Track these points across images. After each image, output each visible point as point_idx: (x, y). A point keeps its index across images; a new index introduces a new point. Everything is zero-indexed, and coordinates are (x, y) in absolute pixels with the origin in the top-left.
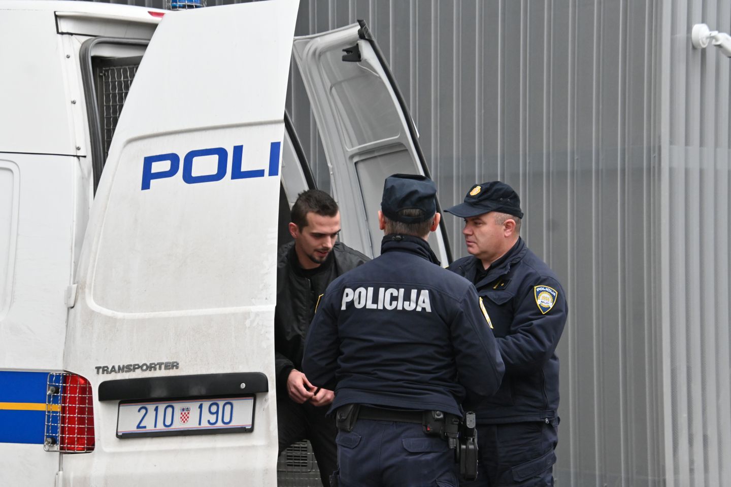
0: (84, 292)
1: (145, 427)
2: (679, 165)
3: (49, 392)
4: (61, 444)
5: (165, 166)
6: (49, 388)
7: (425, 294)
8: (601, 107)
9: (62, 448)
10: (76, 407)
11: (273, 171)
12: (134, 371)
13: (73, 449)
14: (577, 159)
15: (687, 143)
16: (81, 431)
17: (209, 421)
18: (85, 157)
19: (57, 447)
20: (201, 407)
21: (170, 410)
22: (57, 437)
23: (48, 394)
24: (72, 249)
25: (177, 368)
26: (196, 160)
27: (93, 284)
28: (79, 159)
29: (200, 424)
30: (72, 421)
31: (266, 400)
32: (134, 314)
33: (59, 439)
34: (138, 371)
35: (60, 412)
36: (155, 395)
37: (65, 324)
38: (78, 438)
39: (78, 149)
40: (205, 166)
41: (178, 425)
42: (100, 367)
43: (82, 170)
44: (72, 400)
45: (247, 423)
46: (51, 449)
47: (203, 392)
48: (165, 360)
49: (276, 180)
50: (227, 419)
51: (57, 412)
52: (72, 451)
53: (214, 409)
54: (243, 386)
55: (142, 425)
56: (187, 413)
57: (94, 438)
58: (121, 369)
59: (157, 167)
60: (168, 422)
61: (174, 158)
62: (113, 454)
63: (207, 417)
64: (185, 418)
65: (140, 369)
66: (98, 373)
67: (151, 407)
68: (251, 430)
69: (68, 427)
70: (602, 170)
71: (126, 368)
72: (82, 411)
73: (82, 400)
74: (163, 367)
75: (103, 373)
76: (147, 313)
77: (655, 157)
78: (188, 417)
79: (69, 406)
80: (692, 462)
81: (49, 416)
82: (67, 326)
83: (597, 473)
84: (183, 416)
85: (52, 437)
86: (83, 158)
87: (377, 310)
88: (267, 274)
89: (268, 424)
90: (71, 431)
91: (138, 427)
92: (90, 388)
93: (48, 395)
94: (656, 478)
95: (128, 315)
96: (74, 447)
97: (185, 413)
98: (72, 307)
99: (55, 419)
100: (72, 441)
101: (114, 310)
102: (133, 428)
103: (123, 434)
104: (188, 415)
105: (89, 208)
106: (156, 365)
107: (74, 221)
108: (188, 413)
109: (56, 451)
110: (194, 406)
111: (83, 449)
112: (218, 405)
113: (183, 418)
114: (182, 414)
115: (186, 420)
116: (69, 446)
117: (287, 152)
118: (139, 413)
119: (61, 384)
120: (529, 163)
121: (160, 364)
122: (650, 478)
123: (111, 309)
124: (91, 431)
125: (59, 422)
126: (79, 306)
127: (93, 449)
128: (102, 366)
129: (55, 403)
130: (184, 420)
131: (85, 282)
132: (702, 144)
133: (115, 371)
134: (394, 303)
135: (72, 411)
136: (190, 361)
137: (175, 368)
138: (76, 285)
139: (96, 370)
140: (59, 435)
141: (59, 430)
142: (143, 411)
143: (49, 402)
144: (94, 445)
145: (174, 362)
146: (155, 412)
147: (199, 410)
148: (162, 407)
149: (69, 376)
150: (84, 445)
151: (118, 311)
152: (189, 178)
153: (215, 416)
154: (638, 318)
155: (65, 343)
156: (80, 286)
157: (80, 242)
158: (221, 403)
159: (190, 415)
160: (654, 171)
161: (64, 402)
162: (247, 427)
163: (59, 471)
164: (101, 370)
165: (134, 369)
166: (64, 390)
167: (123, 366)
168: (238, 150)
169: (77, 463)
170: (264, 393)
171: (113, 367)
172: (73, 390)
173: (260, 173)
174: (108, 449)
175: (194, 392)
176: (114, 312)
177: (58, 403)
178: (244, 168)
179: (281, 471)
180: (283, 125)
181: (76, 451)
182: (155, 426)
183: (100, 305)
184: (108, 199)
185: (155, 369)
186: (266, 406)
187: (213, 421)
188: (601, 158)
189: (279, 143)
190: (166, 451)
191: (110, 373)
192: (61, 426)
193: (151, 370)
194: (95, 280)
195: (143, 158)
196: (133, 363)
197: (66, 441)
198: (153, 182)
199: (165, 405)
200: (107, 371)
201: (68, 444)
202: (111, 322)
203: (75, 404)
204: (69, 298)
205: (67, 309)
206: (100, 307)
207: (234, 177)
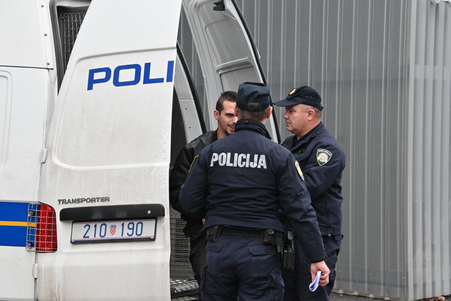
0: (51, 154)
1: (88, 237)
2: (421, 78)
3: (29, 215)
4: (36, 247)
5: (102, 75)
6: (29, 212)
7: (263, 157)
8: (373, 40)
9: (37, 250)
10: (46, 224)
11: (169, 79)
12: (82, 202)
13: (44, 250)
14: (357, 73)
15: (426, 63)
16: (49, 239)
17: (128, 234)
19: (34, 249)
20: (123, 225)
21: (104, 227)
23: (28, 216)
24: (44, 127)
25: (109, 201)
26: (122, 72)
27: (57, 149)
28: (49, 70)
29: (122, 235)
30: (43, 232)
31: (163, 221)
32: (82, 167)
33: (35, 244)
34: (85, 203)
35: (36, 227)
36: (95, 217)
38: (47, 243)
39: (48, 64)
40: (127, 75)
41: (109, 236)
42: (61, 200)
43: (50, 78)
44: (44, 220)
45: (151, 235)
46: (30, 250)
47: (125, 216)
48: (101, 196)
49: (171, 84)
50: (139, 233)
51: (34, 227)
53: (131, 226)
54: (149, 212)
55: (86, 236)
56: (114, 229)
57: (57, 244)
58: (74, 201)
59: (97, 76)
60: (103, 234)
61: (107, 70)
62: (69, 254)
63: (127, 231)
64: (113, 231)
65: (86, 201)
66: (60, 203)
67: (92, 225)
68: (154, 240)
69: (41, 237)
70: (373, 80)
71: (77, 201)
72: (49, 227)
74: (100, 200)
75: (63, 204)
76: (90, 167)
77: (405, 72)
78: (115, 231)
79: (41, 224)
80: (424, 261)
81: (29, 230)
82: (40, 174)
83: (366, 267)
84: (112, 230)
85: (31, 243)
86: (51, 70)
87: (233, 167)
88: (164, 143)
89: (164, 235)
90: (43, 239)
91: (84, 237)
92: (55, 213)
93: (29, 217)
94: (402, 271)
95: (78, 168)
97: (113, 229)
98: (44, 163)
99: (33, 232)
100: (43, 245)
102: (81, 238)
103: (75, 241)
104: (115, 230)
105: (55, 101)
106: (95, 199)
107: (45, 109)
108: (115, 229)
109: (33, 251)
110: (118, 224)
111: (50, 250)
112: (133, 224)
113: (112, 231)
114: (111, 229)
115: (114, 233)
116: (41, 248)
117: (178, 67)
118: (85, 229)
119: (36, 210)
120: (328, 75)
121: (98, 199)
122: (398, 271)
123: (68, 164)
124: (55, 239)
125: (36, 233)
126: (48, 162)
127: (56, 250)
128: (62, 199)
129: (33, 222)
130: (113, 233)
131: (52, 147)
132: (435, 64)
133: (70, 202)
134: (244, 163)
135: (43, 226)
136: (117, 197)
137: (107, 201)
138: (46, 149)
139: (58, 202)
140: (35, 241)
141: (35, 238)
142: (87, 227)
143: (29, 221)
144: (57, 247)
145: (107, 197)
146: (94, 228)
147: (122, 227)
148: (99, 225)
149: (42, 205)
150: (50, 247)
151: (72, 166)
152: (117, 83)
153: (132, 230)
154: (393, 171)
155: (39, 185)
156: (49, 150)
157: (49, 123)
158: (135, 223)
159: (116, 230)
160: (405, 81)
161: (39, 221)
162: (151, 238)
163: (35, 263)
164: (61, 202)
165: (82, 201)
166: (39, 214)
167: (75, 199)
168: (148, 66)
169: (46, 258)
170: (162, 217)
171: (69, 200)
172: (44, 214)
173: (161, 80)
174: (65, 251)
175: (119, 215)
176: (69, 166)
177: (35, 222)
178: (151, 77)
179: (172, 265)
180: (176, 50)
181: (46, 251)
182: (95, 237)
183: (61, 162)
184: (67, 95)
185: (95, 201)
186: (163, 225)
187: (130, 233)
188: (372, 73)
189: (173, 62)
190: (102, 252)
191: (67, 204)
192: (37, 236)
193: (92, 202)
194: (58, 146)
195: (89, 70)
196: (81, 198)
197: (40, 245)
198: (95, 86)
199: (101, 224)
200: (65, 202)
201: (41, 247)
202: (68, 172)
203: (46, 223)
204: (42, 157)
205: (40, 164)
206: (61, 163)
207: (145, 83)
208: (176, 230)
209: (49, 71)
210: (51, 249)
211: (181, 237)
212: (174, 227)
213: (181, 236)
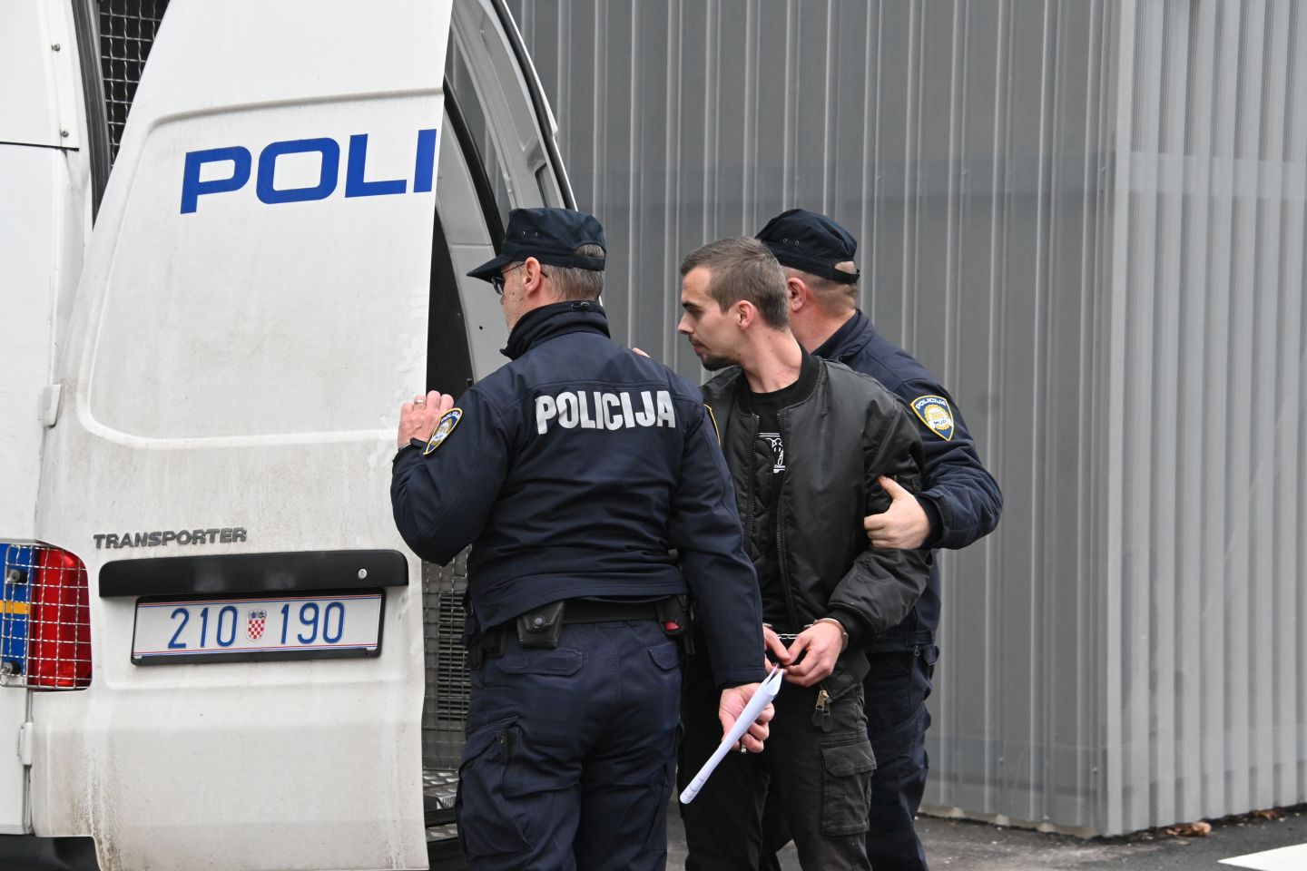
0: (73, 399)
1: (183, 646)
2: (1147, 188)
3: (7, 580)
4: (29, 674)
5: (225, 170)
6: (8, 572)
7: (664, 397)
8: (1010, 79)
9: (31, 681)
10: (57, 607)
11: (422, 184)
12: (165, 544)
13: (52, 683)
14: (966, 175)
15: (1162, 148)
16: (67, 651)
17: (300, 637)
18: (76, 150)
19: (22, 679)
20: (285, 611)
21: (229, 616)
22: (22, 660)
23: (6, 582)
24: (51, 319)
25: (244, 539)
26: (282, 161)
27: (90, 384)
28: (66, 153)
29: (283, 641)
30: (49, 631)
31: (404, 600)
32: (164, 440)
33: (26, 664)
34: (173, 544)
35: (28, 616)
36: (202, 587)
37: (38, 458)
38: (61, 663)
39: (65, 135)
40: (298, 171)
41: (244, 643)
42: (102, 536)
43: (71, 175)
44: (51, 595)
45: (370, 641)
46: (10, 683)
47: (291, 583)
48: (221, 526)
49: (429, 199)
50: (332, 634)
51: (22, 616)
52: (50, 686)
53: (309, 614)
54: (363, 573)
55: (178, 641)
56: (260, 622)
57: (90, 664)
58: (141, 540)
59: (210, 171)
60: (226, 637)
61: (240, 156)
62: (125, 693)
63: (297, 629)
64: (256, 629)
65: (175, 540)
66: (99, 546)
67: (195, 610)
68: (376, 654)
69: (43, 643)
70: (1009, 195)
71: (150, 539)
72: (68, 615)
73: (69, 597)
74: (218, 537)
75: (108, 547)
76: (187, 440)
77: (1104, 172)
78: (262, 629)
79: (44, 606)
80: (1153, 720)
81: (7, 623)
82: (42, 460)
83: (987, 738)
84: (253, 626)
85: (13, 661)
86: (73, 152)
87: (596, 431)
88: (408, 371)
89: (408, 642)
90: (49, 650)
91: (172, 645)
92: (84, 574)
93: (8, 585)
94: (1091, 748)
95: (154, 443)
96: (54, 680)
97: (257, 622)
98: (53, 426)
99: (19, 629)
100: (49, 669)
101: (130, 433)
102: (161, 648)
103: (143, 657)
104: (262, 626)
105: (84, 245)
106: (204, 534)
107: (56, 269)
108: (263, 622)
109: (20, 686)
110: (273, 609)
111: (70, 683)
112: (316, 608)
113: (253, 629)
114: (251, 622)
115: (258, 633)
116: (44, 677)
117: (446, 148)
118: (173, 620)
119: (30, 566)
120: (880, 180)
121: (213, 533)
122: (1080, 748)
123: (124, 432)
124: (85, 651)
125: (27, 633)
126: (64, 424)
127: (88, 683)
128: (106, 534)
129: (19, 600)
130: (255, 633)
131: (76, 380)
132: (1188, 150)
133: (129, 543)
134: (618, 418)
135: (51, 613)
136: (267, 528)
137: (239, 539)
138: (59, 386)
139: (95, 542)
140: (26, 657)
141: (27, 649)
142: (181, 617)
143: (9, 597)
144: (89, 675)
145: (238, 530)
146: (202, 619)
147: (282, 616)
148: (214, 609)
149: (46, 551)
150: (71, 675)
151: (135, 435)
152: (267, 193)
153: (312, 626)
154: (1067, 460)
155: (39, 491)
156: (67, 387)
157: (69, 305)
158: (323, 604)
159: (265, 626)
160: (1102, 198)
161: (36, 598)
162: (369, 649)
163: (27, 721)
164: (104, 542)
165: (166, 540)
166: (37, 576)
167: (145, 534)
168: (359, 143)
169: (58, 707)
170: (400, 587)
171: (127, 536)
172: (53, 577)
173: (397, 187)
174: (115, 685)
175: (274, 583)
176: (127, 435)
177: (24, 601)
178: (370, 176)
179: (427, 730)
180: (442, 99)
181: (57, 687)
182: (202, 644)
183: (103, 423)
184: (119, 228)
185: (203, 541)
186: (403, 612)
187: (308, 635)
188: (1008, 173)
189: (433, 132)
190: (222, 690)
191: (121, 547)
192: (30, 641)
193: (195, 543)
194: (94, 378)
195: (185, 156)
196: (162, 530)
197: (40, 668)
198: (202, 200)
199: (221, 607)
200: (115, 542)
201: (42, 674)
202: (124, 454)
203: (57, 602)
204: (47, 409)
205: (42, 428)
206: (104, 428)
207: (349, 193)
208: (441, 627)
209: (66, 155)
210: (72, 681)
211: (454, 649)
212: (434, 616)
213: (454, 643)
